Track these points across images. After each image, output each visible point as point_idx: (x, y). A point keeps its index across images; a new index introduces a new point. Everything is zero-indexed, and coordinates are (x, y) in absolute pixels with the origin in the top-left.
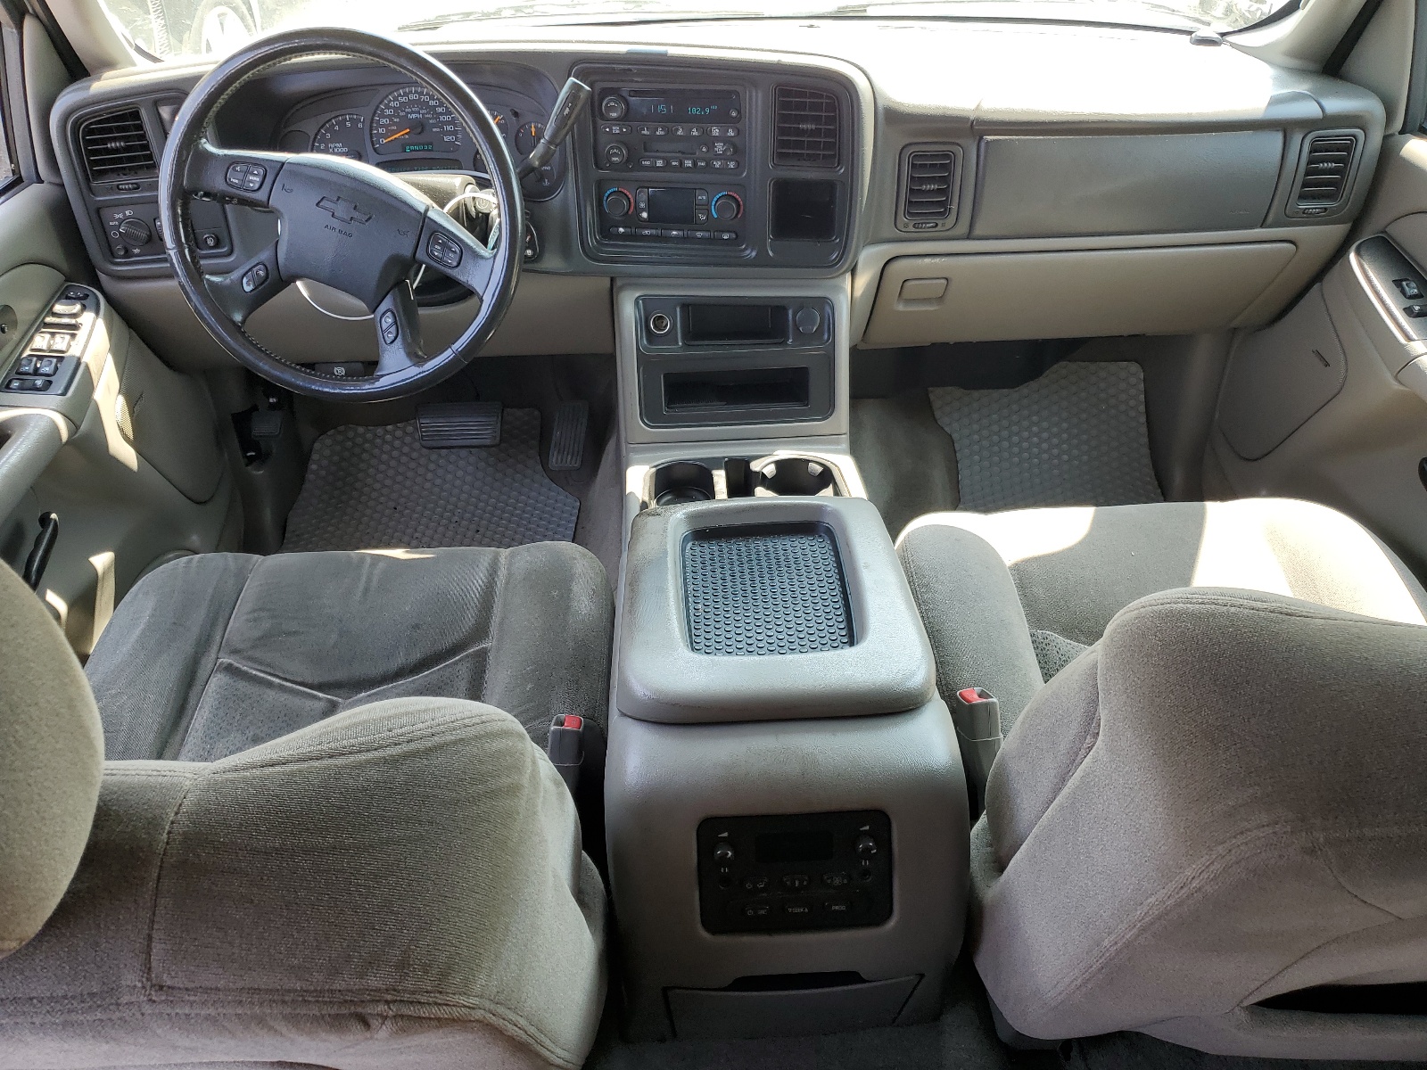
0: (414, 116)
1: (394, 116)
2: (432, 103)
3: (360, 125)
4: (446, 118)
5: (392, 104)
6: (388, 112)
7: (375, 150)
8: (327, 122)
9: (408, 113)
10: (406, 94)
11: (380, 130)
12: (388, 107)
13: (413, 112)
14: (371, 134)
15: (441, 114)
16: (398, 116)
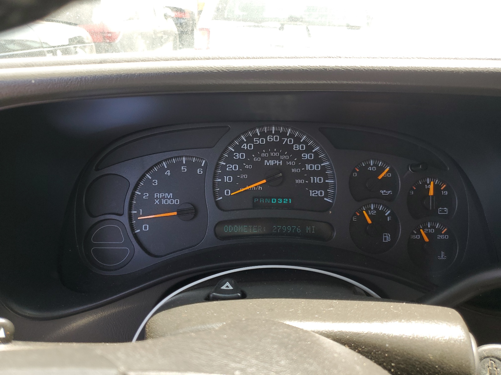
0: (271, 163)
1: (245, 161)
2: (297, 147)
3: (199, 171)
4: (315, 167)
5: (245, 146)
6: (238, 156)
7: (217, 203)
8: (156, 165)
9: (263, 159)
10: (264, 135)
11: (226, 179)
12: (238, 149)
13: (268, 159)
14: (214, 183)
15: (308, 162)
16: (251, 162)
